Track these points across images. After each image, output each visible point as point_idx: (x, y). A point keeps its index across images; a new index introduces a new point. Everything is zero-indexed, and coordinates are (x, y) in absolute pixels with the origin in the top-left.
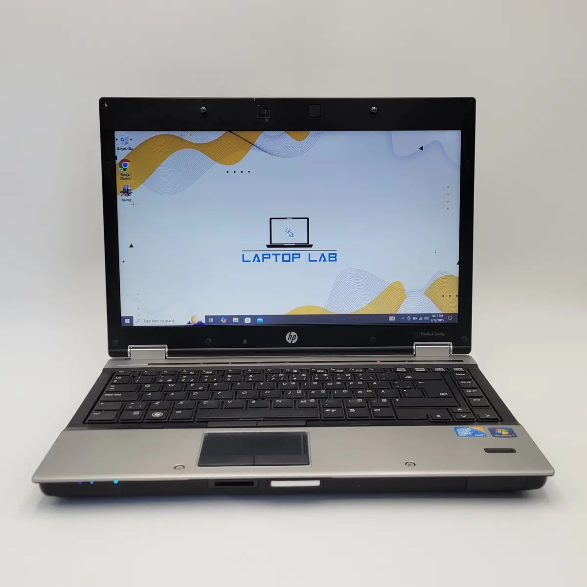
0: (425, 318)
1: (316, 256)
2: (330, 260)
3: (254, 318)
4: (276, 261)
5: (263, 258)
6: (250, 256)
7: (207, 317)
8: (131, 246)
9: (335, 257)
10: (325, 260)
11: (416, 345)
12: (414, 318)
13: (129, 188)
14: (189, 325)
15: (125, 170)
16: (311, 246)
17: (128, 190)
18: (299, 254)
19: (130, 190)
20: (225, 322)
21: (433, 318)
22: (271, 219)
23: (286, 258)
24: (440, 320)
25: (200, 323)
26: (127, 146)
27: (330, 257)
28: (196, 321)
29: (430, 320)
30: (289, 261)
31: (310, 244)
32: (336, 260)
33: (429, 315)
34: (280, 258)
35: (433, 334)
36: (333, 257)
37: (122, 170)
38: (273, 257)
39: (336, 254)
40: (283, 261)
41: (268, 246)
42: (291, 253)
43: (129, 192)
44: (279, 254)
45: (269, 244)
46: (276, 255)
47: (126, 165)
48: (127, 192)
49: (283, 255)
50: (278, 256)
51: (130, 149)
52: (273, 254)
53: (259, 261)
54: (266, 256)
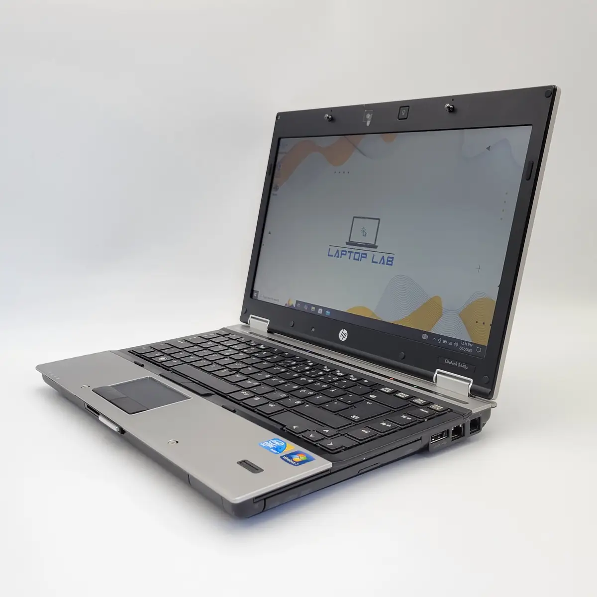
0: (456, 344)
1: (378, 258)
2: (387, 264)
3: (325, 309)
4: (350, 258)
5: (342, 254)
6: (333, 252)
7: (297, 302)
8: (270, 233)
9: (392, 261)
10: (383, 263)
11: (439, 373)
12: (444, 342)
13: (278, 185)
14: (286, 306)
16: (376, 247)
17: (277, 186)
18: (366, 254)
20: (306, 309)
21: (463, 346)
22: (354, 217)
23: (357, 256)
24: (469, 350)
25: (292, 306)
26: (284, 151)
27: (388, 261)
28: (291, 304)
29: (458, 347)
30: (358, 260)
31: (376, 245)
32: (391, 265)
33: (459, 341)
34: (352, 255)
35: (456, 365)
36: (390, 262)
38: (348, 254)
39: (393, 258)
40: (354, 259)
41: (347, 243)
42: (361, 252)
44: (352, 252)
45: (348, 241)
49: (356, 253)
50: (352, 254)
51: (286, 153)
52: (349, 252)
53: (338, 257)
54: (344, 253)
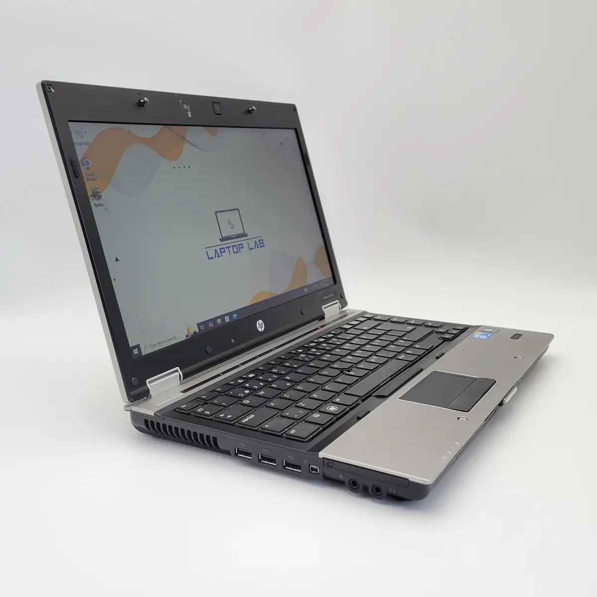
0: (321, 284)
1: (252, 245)
2: (261, 247)
3: (230, 314)
4: (230, 254)
5: (221, 252)
7: (199, 325)
8: (117, 260)
9: (263, 243)
10: (258, 247)
11: (324, 308)
12: (316, 286)
13: (98, 190)
14: (188, 338)
15: (88, 169)
16: (246, 235)
17: (97, 193)
18: (242, 244)
19: (99, 192)
20: (212, 326)
21: (324, 283)
22: (216, 212)
23: (235, 249)
24: (327, 284)
25: (195, 332)
26: (83, 140)
28: (192, 332)
30: (238, 252)
31: (246, 233)
32: (264, 246)
33: (322, 281)
35: (329, 297)
36: (261, 244)
37: (86, 169)
38: (227, 250)
39: (262, 240)
40: (234, 253)
41: (222, 240)
42: (236, 244)
43: (99, 195)
44: (230, 247)
45: (221, 238)
46: (228, 248)
47: (88, 163)
48: (97, 196)
49: (233, 246)
50: (230, 249)
51: (87, 144)
52: (226, 248)
53: (219, 256)
54: (222, 250)
